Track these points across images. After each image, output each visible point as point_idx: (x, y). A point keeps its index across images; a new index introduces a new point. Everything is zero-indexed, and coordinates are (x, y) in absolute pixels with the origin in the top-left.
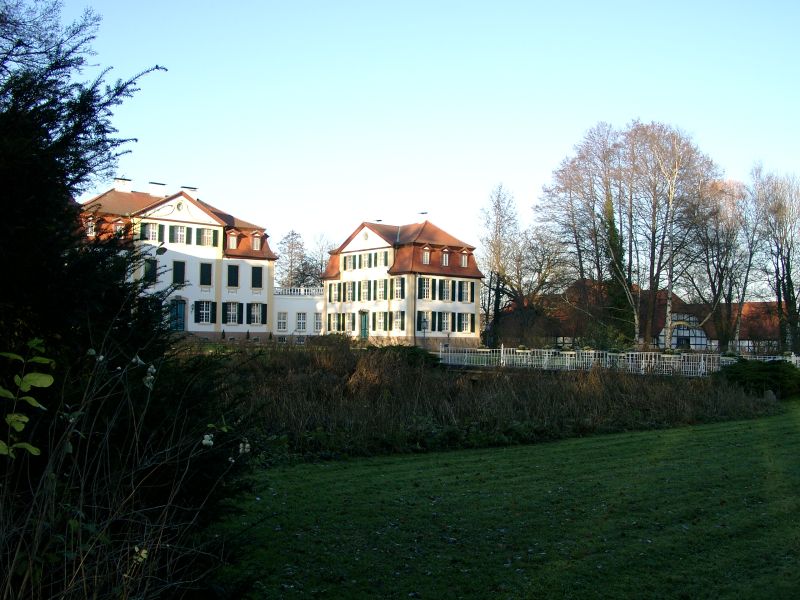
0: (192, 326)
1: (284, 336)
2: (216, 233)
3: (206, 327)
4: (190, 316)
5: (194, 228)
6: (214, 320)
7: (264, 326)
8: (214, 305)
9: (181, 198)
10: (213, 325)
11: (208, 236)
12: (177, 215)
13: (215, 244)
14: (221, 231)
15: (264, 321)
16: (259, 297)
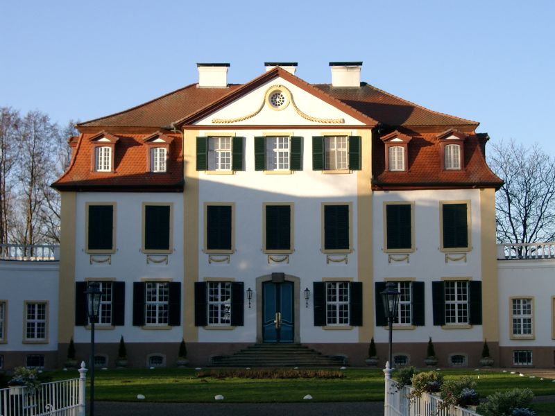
0: (309, 332)
1: (529, 349)
2: (355, 143)
3: (341, 335)
4: (306, 313)
5: (308, 137)
6: (357, 320)
7: (477, 328)
8: (357, 288)
9: (279, 81)
10: (356, 329)
11: (340, 150)
12: (271, 116)
13: (355, 164)
14: (366, 137)
15: (476, 319)
16: (463, 266)
